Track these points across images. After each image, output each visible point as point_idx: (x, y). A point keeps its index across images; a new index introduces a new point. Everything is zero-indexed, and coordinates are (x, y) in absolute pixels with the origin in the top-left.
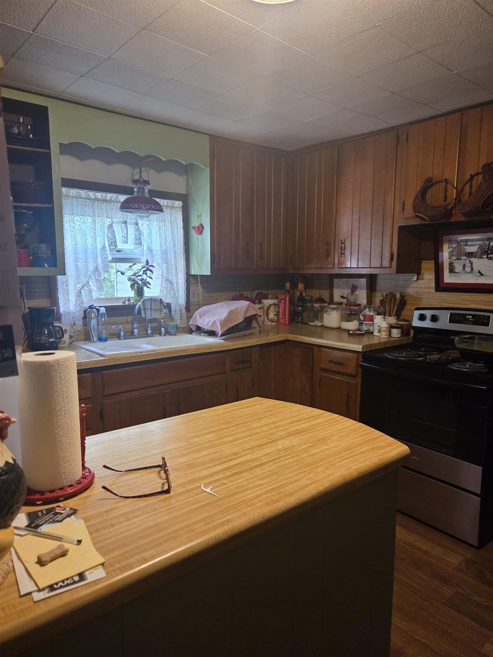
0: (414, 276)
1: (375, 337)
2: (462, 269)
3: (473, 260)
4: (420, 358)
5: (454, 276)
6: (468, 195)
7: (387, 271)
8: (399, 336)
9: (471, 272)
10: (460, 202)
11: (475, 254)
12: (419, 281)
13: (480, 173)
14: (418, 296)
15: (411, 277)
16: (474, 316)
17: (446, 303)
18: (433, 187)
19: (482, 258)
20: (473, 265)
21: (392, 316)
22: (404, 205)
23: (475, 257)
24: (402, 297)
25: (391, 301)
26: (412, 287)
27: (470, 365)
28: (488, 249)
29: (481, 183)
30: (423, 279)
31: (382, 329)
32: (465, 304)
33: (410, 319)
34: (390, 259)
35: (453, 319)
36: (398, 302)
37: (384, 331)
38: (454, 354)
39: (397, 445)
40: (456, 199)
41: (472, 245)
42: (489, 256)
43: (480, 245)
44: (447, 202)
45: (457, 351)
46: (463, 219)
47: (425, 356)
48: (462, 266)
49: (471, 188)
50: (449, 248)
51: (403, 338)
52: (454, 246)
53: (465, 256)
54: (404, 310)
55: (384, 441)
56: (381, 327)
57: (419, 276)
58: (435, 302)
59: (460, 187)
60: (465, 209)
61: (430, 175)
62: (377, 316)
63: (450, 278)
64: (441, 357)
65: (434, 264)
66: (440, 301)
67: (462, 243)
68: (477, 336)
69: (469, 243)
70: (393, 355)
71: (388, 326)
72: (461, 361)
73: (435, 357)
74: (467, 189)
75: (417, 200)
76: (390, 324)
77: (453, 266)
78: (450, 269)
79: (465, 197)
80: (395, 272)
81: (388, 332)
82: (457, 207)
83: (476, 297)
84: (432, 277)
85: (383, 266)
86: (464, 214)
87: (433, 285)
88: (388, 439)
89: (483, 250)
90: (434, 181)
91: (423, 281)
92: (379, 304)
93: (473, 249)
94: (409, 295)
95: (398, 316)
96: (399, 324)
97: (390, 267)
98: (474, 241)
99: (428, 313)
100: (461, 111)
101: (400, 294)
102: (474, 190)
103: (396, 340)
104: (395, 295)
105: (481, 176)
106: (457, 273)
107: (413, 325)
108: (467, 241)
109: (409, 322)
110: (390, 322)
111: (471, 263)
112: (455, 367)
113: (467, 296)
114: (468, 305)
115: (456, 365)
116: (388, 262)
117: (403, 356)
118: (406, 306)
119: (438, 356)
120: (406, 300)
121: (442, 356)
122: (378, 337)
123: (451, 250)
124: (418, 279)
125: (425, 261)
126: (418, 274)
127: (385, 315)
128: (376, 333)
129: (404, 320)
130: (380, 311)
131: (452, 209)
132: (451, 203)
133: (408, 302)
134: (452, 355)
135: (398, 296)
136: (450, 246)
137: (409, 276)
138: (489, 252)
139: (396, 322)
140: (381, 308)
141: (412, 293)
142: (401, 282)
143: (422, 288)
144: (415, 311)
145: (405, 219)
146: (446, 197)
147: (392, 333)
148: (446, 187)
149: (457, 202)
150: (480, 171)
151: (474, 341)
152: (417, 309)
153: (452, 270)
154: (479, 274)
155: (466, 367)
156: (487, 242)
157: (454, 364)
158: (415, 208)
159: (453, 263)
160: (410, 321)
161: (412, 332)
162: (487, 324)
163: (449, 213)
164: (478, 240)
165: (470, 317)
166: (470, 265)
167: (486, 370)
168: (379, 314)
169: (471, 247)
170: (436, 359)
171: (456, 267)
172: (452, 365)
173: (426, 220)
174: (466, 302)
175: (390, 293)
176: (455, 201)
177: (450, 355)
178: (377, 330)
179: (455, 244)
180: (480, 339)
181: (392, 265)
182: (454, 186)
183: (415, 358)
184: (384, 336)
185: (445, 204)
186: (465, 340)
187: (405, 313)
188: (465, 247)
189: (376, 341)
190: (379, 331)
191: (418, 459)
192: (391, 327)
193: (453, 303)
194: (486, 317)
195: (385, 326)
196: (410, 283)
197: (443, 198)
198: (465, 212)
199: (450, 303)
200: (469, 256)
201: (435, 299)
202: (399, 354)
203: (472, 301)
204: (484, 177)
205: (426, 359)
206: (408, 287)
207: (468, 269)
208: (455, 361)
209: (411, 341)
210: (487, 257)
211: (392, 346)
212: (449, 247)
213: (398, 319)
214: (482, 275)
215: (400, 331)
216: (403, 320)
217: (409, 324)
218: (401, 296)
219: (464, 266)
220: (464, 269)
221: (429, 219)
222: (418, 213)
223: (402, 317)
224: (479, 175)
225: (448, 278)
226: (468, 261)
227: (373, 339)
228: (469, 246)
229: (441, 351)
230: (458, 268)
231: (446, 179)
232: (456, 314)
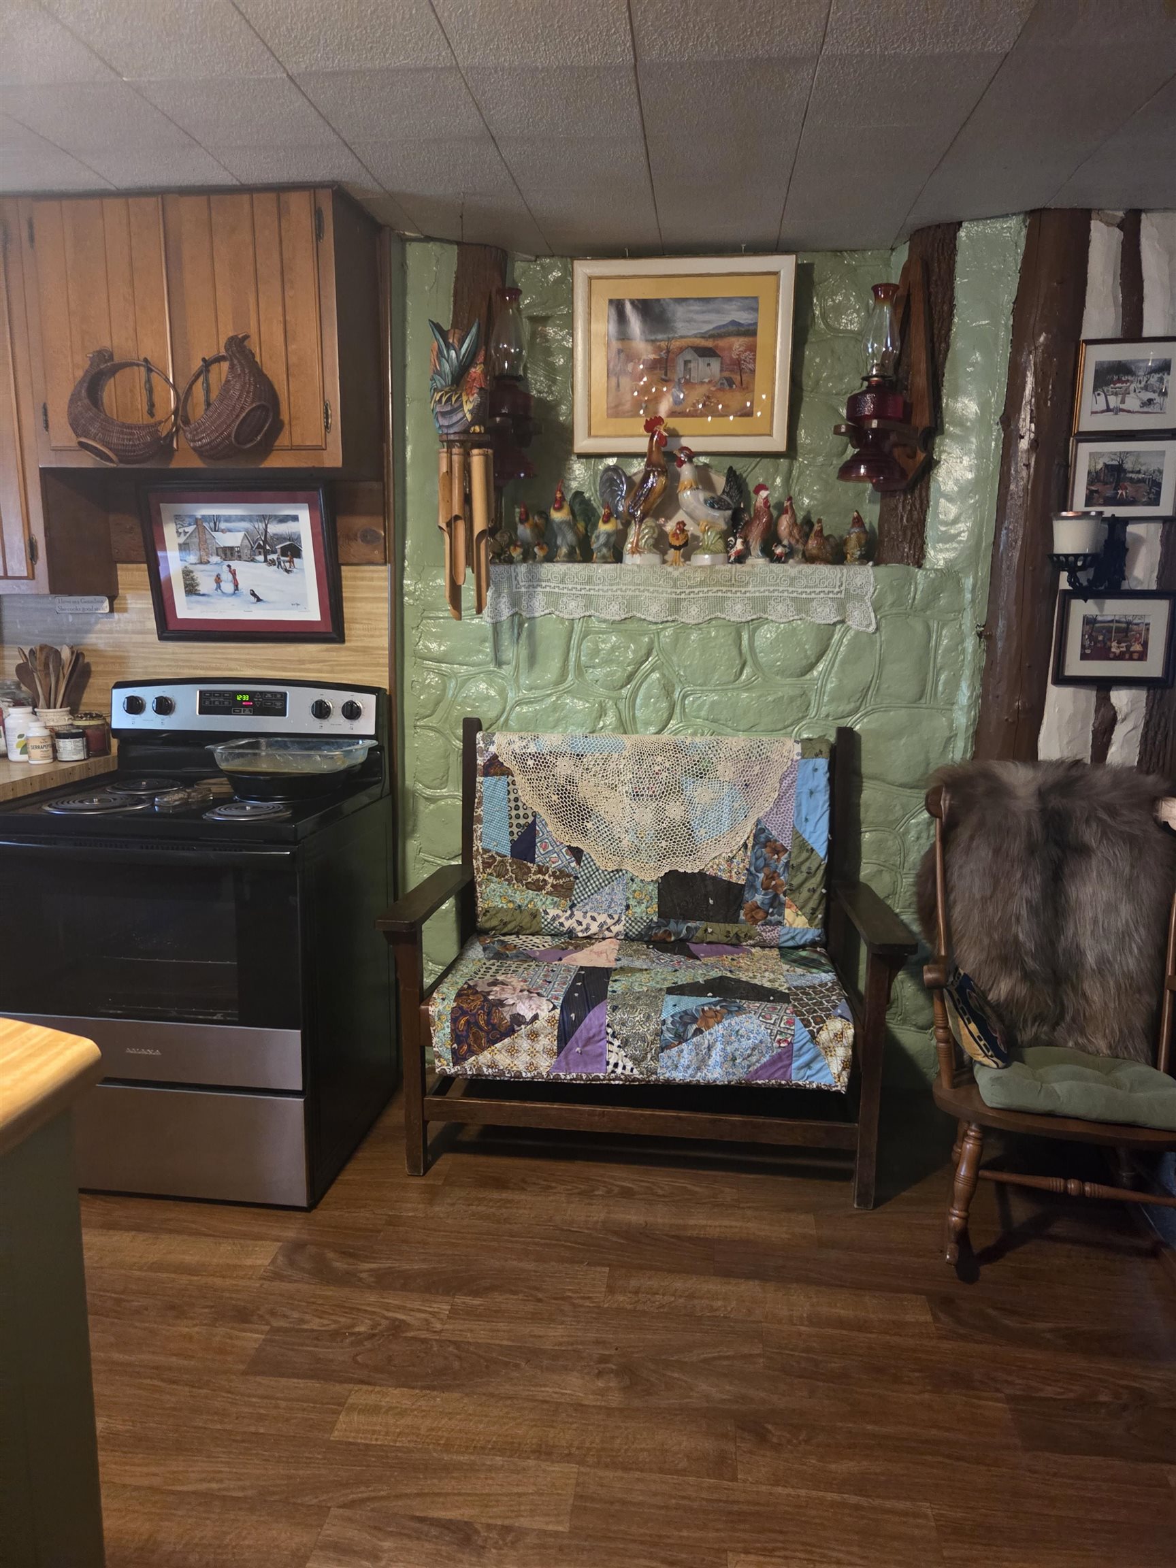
0: (102, 602)
1: (13, 767)
2: (215, 585)
3: (235, 564)
4: (137, 805)
5: (198, 602)
6: (203, 407)
7: (24, 587)
8: (81, 756)
9: (234, 593)
10: (187, 422)
11: (238, 552)
12: (116, 615)
13: (223, 358)
14: (118, 654)
15: (95, 606)
16: (252, 694)
17: (189, 667)
18: (117, 375)
19: (253, 560)
20: (238, 577)
21: (55, 708)
22: (45, 413)
23: (240, 558)
24: (78, 656)
25: (46, 665)
26: (101, 631)
27: (254, 807)
28: (265, 542)
29: (227, 381)
30: (125, 610)
31: (32, 743)
32: (231, 670)
33: (104, 712)
34: (29, 556)
35: (208, 705)
36: (67, 671)
37: (37, 747)
38: (220, 787)
39: (62, 1045)
40: (176, 413)
41: (230, 531)
42: (270, 557)
43: (247, 530)
44: (158, 418)
45: (224, 780)
46: (197, 463)
47: (151, 798)
48: (213, 578)
49: (208, 390)
50: (179, 534)
51: (92, 760)
52: (190, 529)
53: (218, 555)
54: (87, 690)
55: (23, 1043)
56: (27, 739)
57: (115, 602)
58: (162, 666)
59: (183, 386)
60: (200, 440)
61: (106, 343)
62: (12, 710)
63: (189, 608)
64: (189, 797)
65: (147, 573)
66: (173, 664)
67: (206, 525)
68: (263, 741)
69: (223, 525)
70: (66, 805)
71: (46, 732)
72: (235, 801)
73: (174, 798)
74: (199, 389)
75: (79, 403)
76: (52, 729)
77: (193, 579)
78: (186, 586)
79: (198, 410)
80: (47, 591)
81: (50, 749)
82: (181, 432)
83: (252, 651)
84: (146, 606)
85: (10, 574)
86: (199, 451)
87: (152, 624)
88: (36, 1036)
89: (254, 543)
90: (117, 360)
91: (126, 615)
92: (16, 678)
93: (233, 539)
94: (96, 652)
95: (73, 703)
96: (78, 727)
97: (32, 576)
98: (234, 521)
99: (149, 695)
100: (161, 193)
101: (71, 648)
102: (214, 395)
103: (73, 768)
104: (57, 654)
105: (225, 366)
106: (203, 595)
107: (114, 726)
108: (216, 520)
109: (104, 719)
110: (52, 724)
111: (234, 573)
112: (220, 815)
113: (233, 651)
114: (237, 670)
115: (223, 811)
116: (24, 564)
117: (91, 806)
118: (91, 680)
119: (181, 795)
120: (88, 665)
121: (189, 794)
122: (26, 766)
123: (182, 539)
124: (112, 610)
125: (125, 565)
126: (112, 599)
127: (35, 706)
128: (15, 755)
129: (90, 716)
130: (23, 695)
131: (170, 436)
132: (166, 420)
133: (93, 669)
134: (214, 789)
135: (66, 654)
136: (180, 530)
137: (88, 602)
138: (268, 548)
139: (70, 722)
140: (24, 688)
141: (102, 647)
142: (71, 618)
143: (126, 632)
144: (115, 691)
145: (55, 450)
146: (152, 405)
147: (61, 750)
148: (149, 381)
149: (179, 422)
150: (223, 352)
151: (257, 751)
152: (119, 685)
153: (191, 589)
154: (253, 599)
155: (246, 812)
156: (262, 526)
157: (217, 810)
158: (77, 425)
159: (192, 572)
160: (105, 717)
161: (114, 743)
162: (282, 712)
163: (164, 448)
164: (242, 519)
165: (246, 698)
166: (230, 576)
167: (288, 814)
168: (18, 703)
169: (228, 534)
170: (177, 803)
171: (199, 581)
172: (213, 813)
173: (109, 459)
174: (232, 664)
175: (42, 648)
176: (175, 419)
177: (210, 790)
178: (17, 747)
179: (190, 525)
180: (269, 745)
181: (36, 572)
182: (167, 380)
183: (126, 806)
184: (39, 760)
185: (152, 421)
186: (237, 751)
187: (90, 698)
188: (214, 534)
189: (17, 776)
190: (25, 750)
191: (158, 1053)
192: (56, 735)
193: (203, 668)
194: (279, 696)
195: (38, 734)
196: (93, 620)
197: (146, 408)
198: (201, 447)
199: (195, 668)
200: (226, 555)
201: (161, 659)
202: (81, 802)
203: (246, 660)
204: (232, 367)
205: (153, 805)
206: (88, 632)
207: (228, 587)
208: (221, 801)
209: (113, 767)
210: (266, 560)
211: (63, 782)
212: (177, 532)
213: (74, 712)
214: (259, 600)
215: (80, 744)
216: (86, 715)
217: (103, 725)
218: (72, 653)
219: (218, 580)
220: (219, 587)
221: (116, 455)
222: (85, 437)
223: (83, 709)
224: (222, 363)
225: (185, 609)
226: (225, 568)
227: (9, 770)
228: (223, 531)
229: (188, 782)
230: (205, 583)
231: (146, 360)
232: (212, 693)
